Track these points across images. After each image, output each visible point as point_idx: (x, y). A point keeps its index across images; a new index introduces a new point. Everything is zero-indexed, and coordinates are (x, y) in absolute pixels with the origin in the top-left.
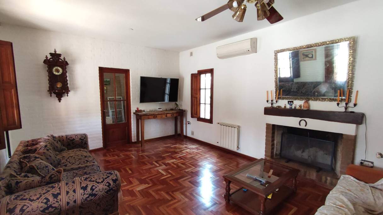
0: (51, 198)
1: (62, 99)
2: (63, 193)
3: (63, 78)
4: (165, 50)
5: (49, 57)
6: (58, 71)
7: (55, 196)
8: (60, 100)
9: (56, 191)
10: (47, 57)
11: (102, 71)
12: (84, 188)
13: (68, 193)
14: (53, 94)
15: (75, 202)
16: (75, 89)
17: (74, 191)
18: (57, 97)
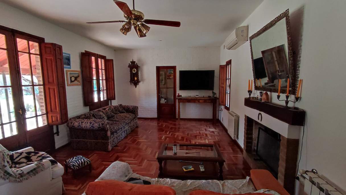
0: (80, 123)
1: (137, 86)
2: (84, 122)
3: (137, 75)
4: (206, 47)
5: (130, 64)
6: (134, 71)
7: (82, 122)
8: (136, 87)
9: (83, 121)
10: (129, 64)
11: (158, 69)
12: (91, 123)
13: (85, 123)
14: (132, 83)
15: (87, 127)
16: (143, 80)
17: (87, 123)
18: (134, 85)
